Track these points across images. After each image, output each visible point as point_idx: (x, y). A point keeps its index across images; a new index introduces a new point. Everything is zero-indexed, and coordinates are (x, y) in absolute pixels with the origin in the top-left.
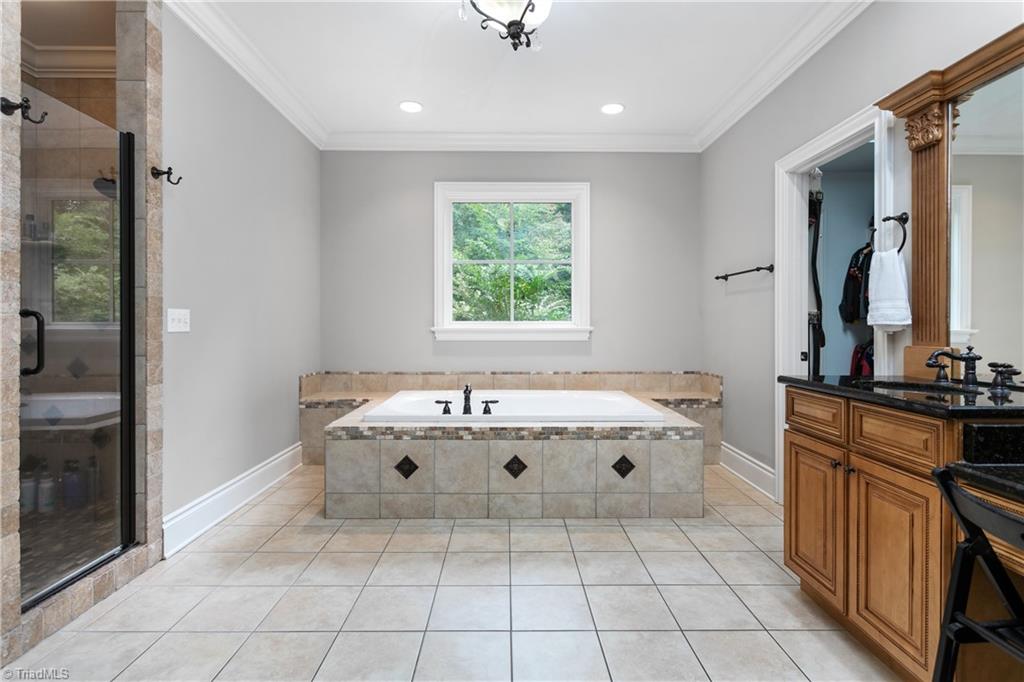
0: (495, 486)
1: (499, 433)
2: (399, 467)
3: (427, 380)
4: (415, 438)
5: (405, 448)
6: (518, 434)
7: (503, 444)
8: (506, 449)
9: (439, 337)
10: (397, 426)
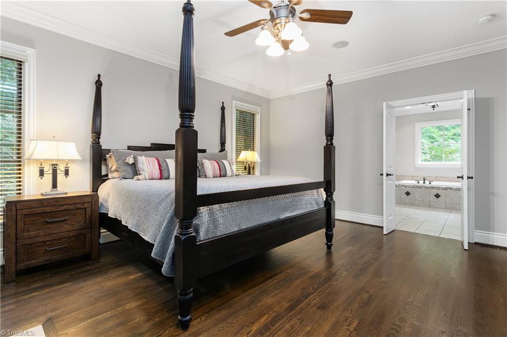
0: (431, 200)
1: (433, 188)
2: (406, 193)
3: (412, 178)
4: (410, 187)
5: (407, 189)
6: (438, 188)
7: (434, 190)
8: (435, 192)
9: (416, 166)
10: (405, 185)
